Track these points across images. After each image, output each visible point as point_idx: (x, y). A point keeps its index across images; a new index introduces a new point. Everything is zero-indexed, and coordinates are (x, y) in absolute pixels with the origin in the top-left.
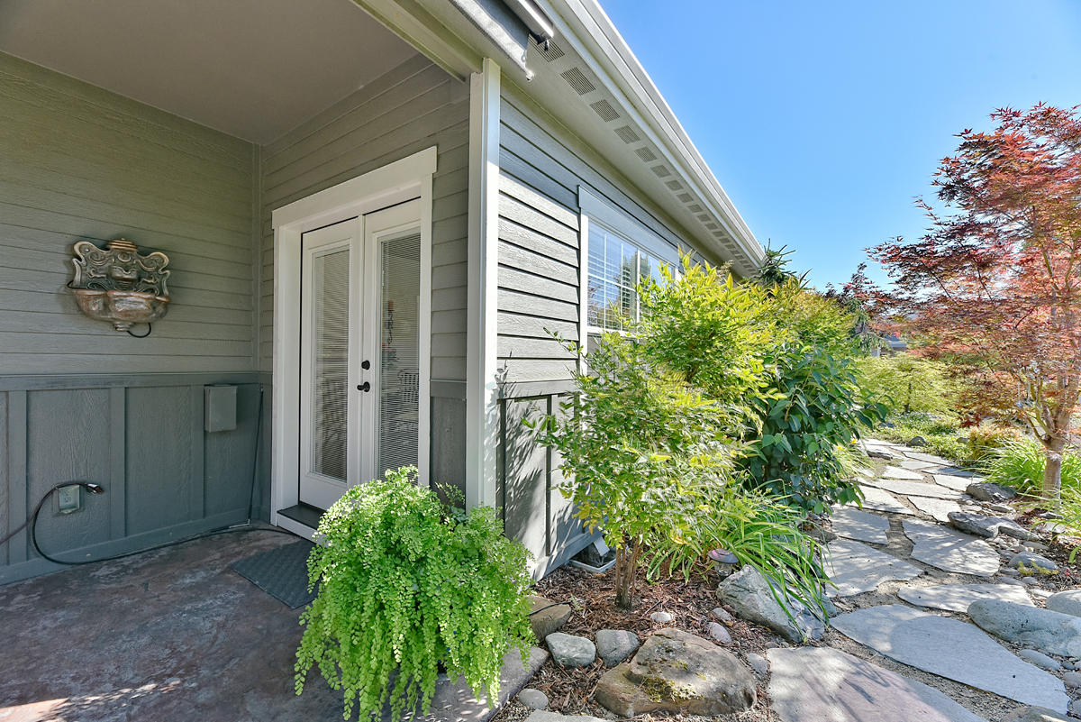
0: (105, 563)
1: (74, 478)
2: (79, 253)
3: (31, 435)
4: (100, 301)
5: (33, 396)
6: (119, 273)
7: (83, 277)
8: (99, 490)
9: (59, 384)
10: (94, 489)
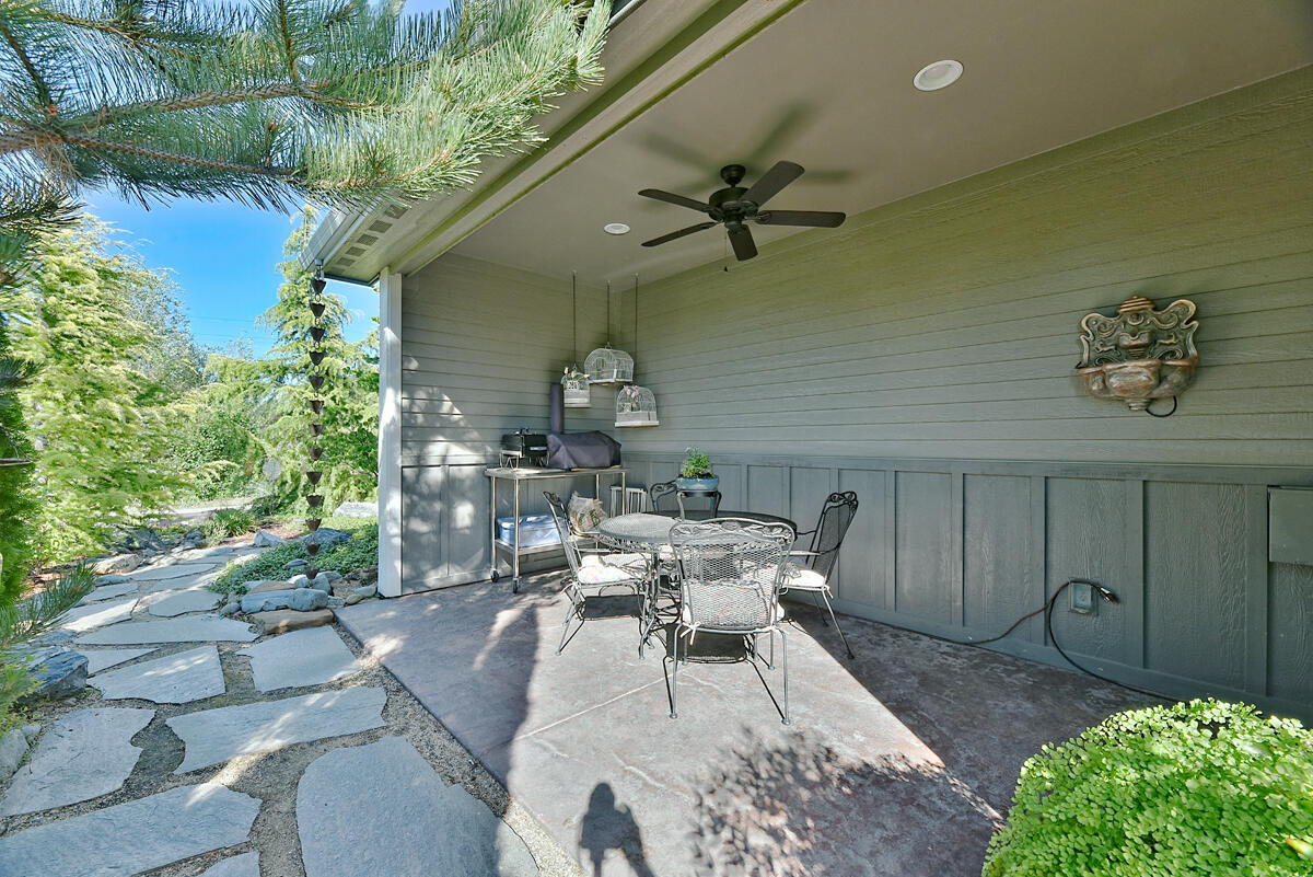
0: (1114, 686)
1: (1088, 576)
2: (1086, 328)
3: (1050, 521)
4: (1099, 377)
5: (1051, 481)
6: (1127, 341)
7: (1092, 354)
8: (1114, 598)
9: (1073, 471)
10: (1107, 595)
